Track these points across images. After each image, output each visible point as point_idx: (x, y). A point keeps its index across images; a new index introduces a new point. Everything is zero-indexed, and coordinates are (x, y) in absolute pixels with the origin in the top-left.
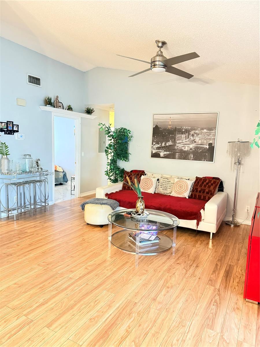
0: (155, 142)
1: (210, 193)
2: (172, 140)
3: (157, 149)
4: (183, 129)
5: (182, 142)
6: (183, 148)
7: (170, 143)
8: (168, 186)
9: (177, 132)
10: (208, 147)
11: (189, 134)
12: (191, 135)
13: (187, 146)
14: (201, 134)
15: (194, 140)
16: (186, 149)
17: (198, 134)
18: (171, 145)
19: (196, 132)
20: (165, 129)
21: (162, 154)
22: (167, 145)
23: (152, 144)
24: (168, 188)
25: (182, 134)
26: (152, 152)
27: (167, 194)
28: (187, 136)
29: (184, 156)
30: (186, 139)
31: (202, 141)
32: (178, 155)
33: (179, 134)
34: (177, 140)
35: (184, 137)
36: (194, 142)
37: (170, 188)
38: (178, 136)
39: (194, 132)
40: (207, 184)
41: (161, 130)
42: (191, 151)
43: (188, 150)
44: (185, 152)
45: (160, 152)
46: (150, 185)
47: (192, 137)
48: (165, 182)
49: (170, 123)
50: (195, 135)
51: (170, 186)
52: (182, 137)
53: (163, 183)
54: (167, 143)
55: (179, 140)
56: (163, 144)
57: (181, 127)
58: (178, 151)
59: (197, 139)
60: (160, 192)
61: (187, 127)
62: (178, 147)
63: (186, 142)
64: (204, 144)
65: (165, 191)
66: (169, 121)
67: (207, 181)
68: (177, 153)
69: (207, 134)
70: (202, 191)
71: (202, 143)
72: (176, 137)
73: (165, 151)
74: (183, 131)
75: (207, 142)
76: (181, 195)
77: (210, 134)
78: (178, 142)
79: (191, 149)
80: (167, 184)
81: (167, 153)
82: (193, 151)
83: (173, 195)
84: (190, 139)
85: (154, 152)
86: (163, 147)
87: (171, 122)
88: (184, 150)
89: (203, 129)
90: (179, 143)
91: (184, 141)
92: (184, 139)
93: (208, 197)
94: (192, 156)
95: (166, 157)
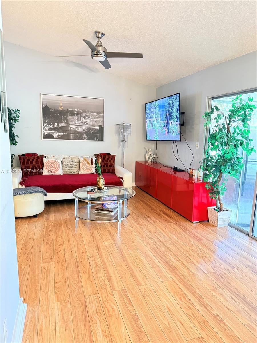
0: (46, 123)
1: (112, 166)
2: (65, 122)
3: (49, 131)
4: (74, 111)
5: (75, 123)
6: (76, 129)
7: (63, 124)
8: (73, 165)
9: (69, 114)
10: (98, 128)
11: (81, 117)
12: (83, 117)
13: (81, 128)
14: (92, 117)
15: (86, 122)
16: (80, 130)
17: (89, 117)
18: (64, 126)
19: (88, 114)
20: (56, 111)
21: (55, 135)
22: (60, 126)
23: (43, 125)
24: (74, 167)
25: (74, 116)
26: (44, 134)
27: (73, 173)
28: (79, 118)
29: (78, 136)
30: (78, 121)
31: (92, 123)
32: (73, 136)
33: (71, 116)
34: (70, 122)
35: (77, 118)
36: (86, 124)
37: (75, 167)
38: (70, 117)
39: (86, 115)
40: (108, 159)
41: (51, 111)
42: (84, 132)
43: (81, 131)
44: (78, 133)
45: (53, 133)
46: (58, 167)
47: (83, 119)
48: (69, 162)
49: (61, 105)
50: (87, 117)
51: (75, 165)
52: (75, 118)
53: (68, 164)
54: (60, 124)
55: (72, 121)
56: (56, 126)
57: (73, 109)
58: (72, 132)
59: (88, 121)
60: (66, 172)
61: (78, 110)
62: (72, 129)
63: (79, 123)
64: (95, 125)
65: (71, 170)
66: (60, 102)
67: (107, 157)
68: (71, 134)
69: (96, 117)
70: (106, 166)
71: (93, 124)
72: (69, 119)
73: (58, 132)
74: (75, 113)
75: (97, 124)
76: (89, 172)
77: (99, 117)
78: (71, 123)
79: (84, 130)
80: (72, 164)
81: (61, 134)
82: (86, 132)
83: (82, 173)
84: (82, 121)
85: (46, 134)
86: (55, 128)
87: (62, 103)
88: (78, 131)
89: (92, 112)
90: (72, 125)
91: (77, 123)
92: (77, 121)
93: (112, 169)
94: (86, 137)
95: (60, 138)
